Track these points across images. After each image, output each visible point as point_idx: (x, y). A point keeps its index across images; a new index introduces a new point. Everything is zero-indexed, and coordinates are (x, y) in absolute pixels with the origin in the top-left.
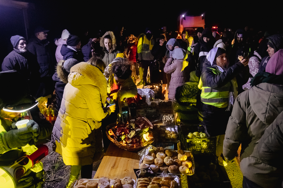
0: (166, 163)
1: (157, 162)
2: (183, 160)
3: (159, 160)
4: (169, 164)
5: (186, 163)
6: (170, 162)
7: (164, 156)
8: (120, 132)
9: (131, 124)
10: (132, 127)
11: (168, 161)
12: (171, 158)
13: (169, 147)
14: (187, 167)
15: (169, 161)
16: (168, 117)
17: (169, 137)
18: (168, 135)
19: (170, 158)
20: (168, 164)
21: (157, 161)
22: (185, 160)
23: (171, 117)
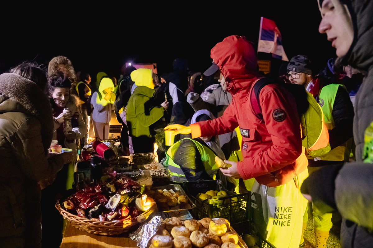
0: (198, 243)
1: (181, 245)
2: (223, 232)
3: (183, 240)
4: (203, 244)
5: (230, 237)
6: (203, 240)
7: (186, 231)
8: (87, 201)
9: (107, 185)
10: (109, 189)
11: (198, 239)
12: (202, 233)
13: (182, 217)
14: (232, 242)
15: (201, 239)
16: (158, 173)
17: (173, 201)
18: (173, 198)
19: (200, 232)
20: (201, 245)
21: (180, 242)
22: (225, 232)
23: (164, 173)
